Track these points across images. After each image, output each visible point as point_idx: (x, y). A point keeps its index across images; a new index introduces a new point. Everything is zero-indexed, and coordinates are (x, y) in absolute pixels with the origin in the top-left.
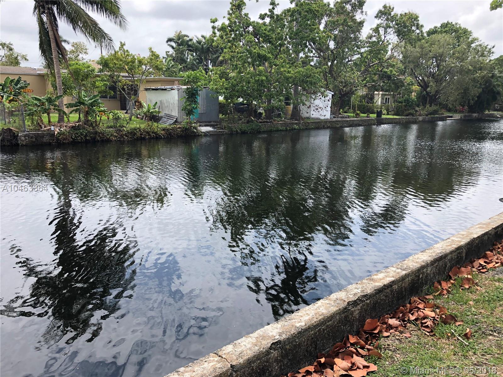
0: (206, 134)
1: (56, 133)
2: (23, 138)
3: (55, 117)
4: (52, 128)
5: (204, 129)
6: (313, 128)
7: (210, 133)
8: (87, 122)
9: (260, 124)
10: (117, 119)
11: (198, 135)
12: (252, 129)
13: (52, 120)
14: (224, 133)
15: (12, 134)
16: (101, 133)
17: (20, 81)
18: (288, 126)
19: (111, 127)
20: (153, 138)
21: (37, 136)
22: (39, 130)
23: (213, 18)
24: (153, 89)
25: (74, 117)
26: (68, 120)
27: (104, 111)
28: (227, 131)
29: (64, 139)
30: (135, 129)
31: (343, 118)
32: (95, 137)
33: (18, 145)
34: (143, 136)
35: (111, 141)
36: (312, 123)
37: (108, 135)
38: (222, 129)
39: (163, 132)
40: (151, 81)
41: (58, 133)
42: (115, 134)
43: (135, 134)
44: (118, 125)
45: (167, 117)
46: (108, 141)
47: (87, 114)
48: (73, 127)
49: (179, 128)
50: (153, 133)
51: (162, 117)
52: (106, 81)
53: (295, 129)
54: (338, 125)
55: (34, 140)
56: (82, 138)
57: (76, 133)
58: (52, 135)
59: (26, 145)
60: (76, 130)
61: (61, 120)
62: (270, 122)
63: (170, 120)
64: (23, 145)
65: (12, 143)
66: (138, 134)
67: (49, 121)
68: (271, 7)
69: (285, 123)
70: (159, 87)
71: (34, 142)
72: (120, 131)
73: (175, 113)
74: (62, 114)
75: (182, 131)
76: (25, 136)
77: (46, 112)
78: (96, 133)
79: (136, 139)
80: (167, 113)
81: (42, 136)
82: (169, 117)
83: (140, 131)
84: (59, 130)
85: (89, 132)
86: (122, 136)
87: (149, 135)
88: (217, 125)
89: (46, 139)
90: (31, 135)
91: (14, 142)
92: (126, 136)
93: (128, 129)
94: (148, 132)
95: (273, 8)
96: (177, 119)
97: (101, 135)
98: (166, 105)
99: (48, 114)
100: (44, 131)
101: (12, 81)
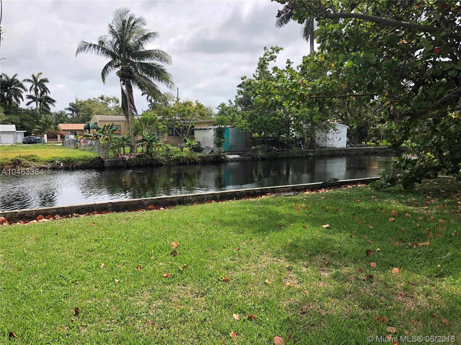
0: (232, 160)
1: (127, 159)
2: (107, 163)
3: (128, 149)
4: (125, 156)
5: (231, 157)
6: (328, 155)
7: (236, 160)
8: (147, 152)
9: (278, 152)
10: (168, 150)
11: (226, 161)
12: (270, 156)
13: (125, 151)
14: (247, 159)
15: (101, 160)
16: (156, 160)
17: (113, 126)
18: (303, 154)
19: (163, 156)
20: (192, 163)
21: (115, 162)
22: (117, 158)
23: (243, 76)
24: (199, 129)
25: (140, 149)
26: (136, 151)
27: (160, 145)
28: (249, 158)
29: (132, 163)
30: (180, 157)
31: (361, 147)
32: (152, 162)
33: (104, 167)
34: (185, 162)
35: (163, 165)
36: (327, 151)
37: (161, 161)
38: (247, 156)
39: (199, 159)
40: (197, 124)
41: (128, 159)
42: (166, 160)
43: (180, 160)
44: (169, 154)
45: (207, 149)
46: (161, 165)
47: (148, 147)
48: (138, 156)
49: (212, 156)
50: (192, 159)
51: (204, 149)
52: (165, 125)
53: (310, 156)
54: (353, 152)
55: (113, 164)
56: (143, 163)
57: (140, 160)
58: (124, 160)
59: (109, 167)
60: (140, 157)
61: (131, 151)
62: (287, 151)
63: (208, 151)
64: (107, 167)
65: (100, 166)
66: (182, 160)
67: (124, 152)
68: (288, 64)
69: (301, 152)
70: (202, 128)
71: (114, 165)
72: (169, 158)
73: (212, 146)
74: (132, 147)
75: (214, 158)
76: (108, 162)
77: (122, 146)
78: (153, 159)
79: (180, 164)
80: (207, 146)
81: (119, 161)
82: (208, 148)
83: (183, 158)
84: (129, 157)
85: (148, 159)
86: (170, 162)
87: (190, 161)
88: (243, 154)
89: (121, 164)
90: (112, 161)
91: (102, 165)
92: (173, 162)
93: (175, 157)
94: (188, 159)
95: (289, 66)
96: (213, 150)
97: (156, 161)
98: (206, 140)
99: (124, 148)
100: (120, 158)
101: (108, 126)
